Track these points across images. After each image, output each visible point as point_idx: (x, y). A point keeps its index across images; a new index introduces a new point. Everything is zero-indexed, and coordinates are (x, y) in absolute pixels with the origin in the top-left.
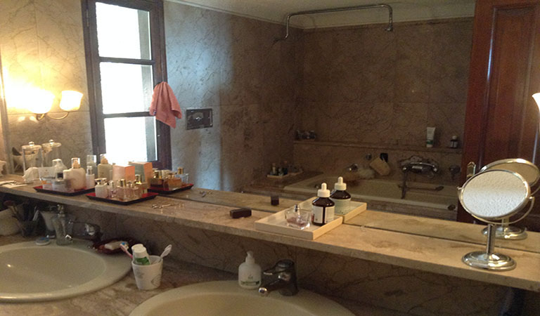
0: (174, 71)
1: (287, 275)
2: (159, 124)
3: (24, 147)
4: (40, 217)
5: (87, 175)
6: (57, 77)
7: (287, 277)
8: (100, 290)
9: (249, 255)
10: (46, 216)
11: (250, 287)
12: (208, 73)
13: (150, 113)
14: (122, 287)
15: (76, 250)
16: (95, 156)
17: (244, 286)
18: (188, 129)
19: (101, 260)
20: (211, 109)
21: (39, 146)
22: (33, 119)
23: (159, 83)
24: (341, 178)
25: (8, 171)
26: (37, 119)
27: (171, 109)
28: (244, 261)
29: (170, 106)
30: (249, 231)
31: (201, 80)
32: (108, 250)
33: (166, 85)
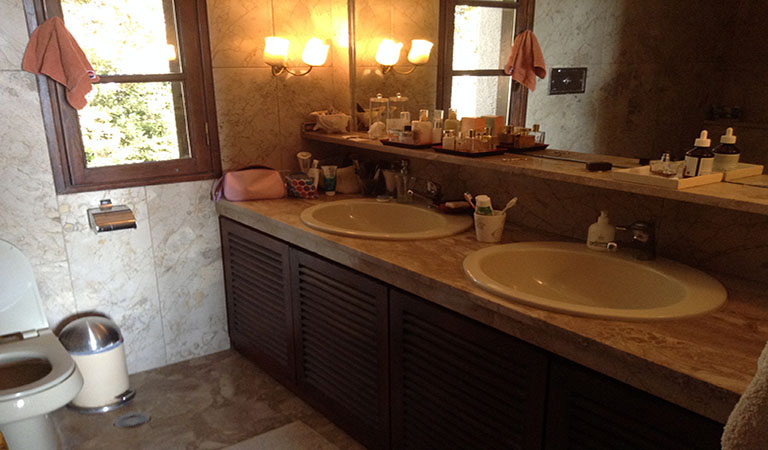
0: (544, 15)
1: (644, 236)
2: (515, 85)
3: (372, 100)
4: (381, 176)
5: (435, 128)
6: (406, 24)
7: (645, 239)
8: (440, 238)
9: (602, 213)
10: (387, 174)
11: (598, 248)
12: (588, 19)
13: (506, 72)
14: (463, 238)
15: (415, 208)
16: (442, 112)
17: (593, 247)
18: (551, 94)
19: (441, 218)
20: (586, 69)
21: (387, 100)
22: (378, 72)
23: (522, 32)
24: (731, 129)
25: (351, 128)
26: (383, 73)
27: (533, 64)
28: (597, 221)
29: (533, 60)
30: (606, 182)
31: (577, 28)
32: (449, 208)
33: (531, 35)
